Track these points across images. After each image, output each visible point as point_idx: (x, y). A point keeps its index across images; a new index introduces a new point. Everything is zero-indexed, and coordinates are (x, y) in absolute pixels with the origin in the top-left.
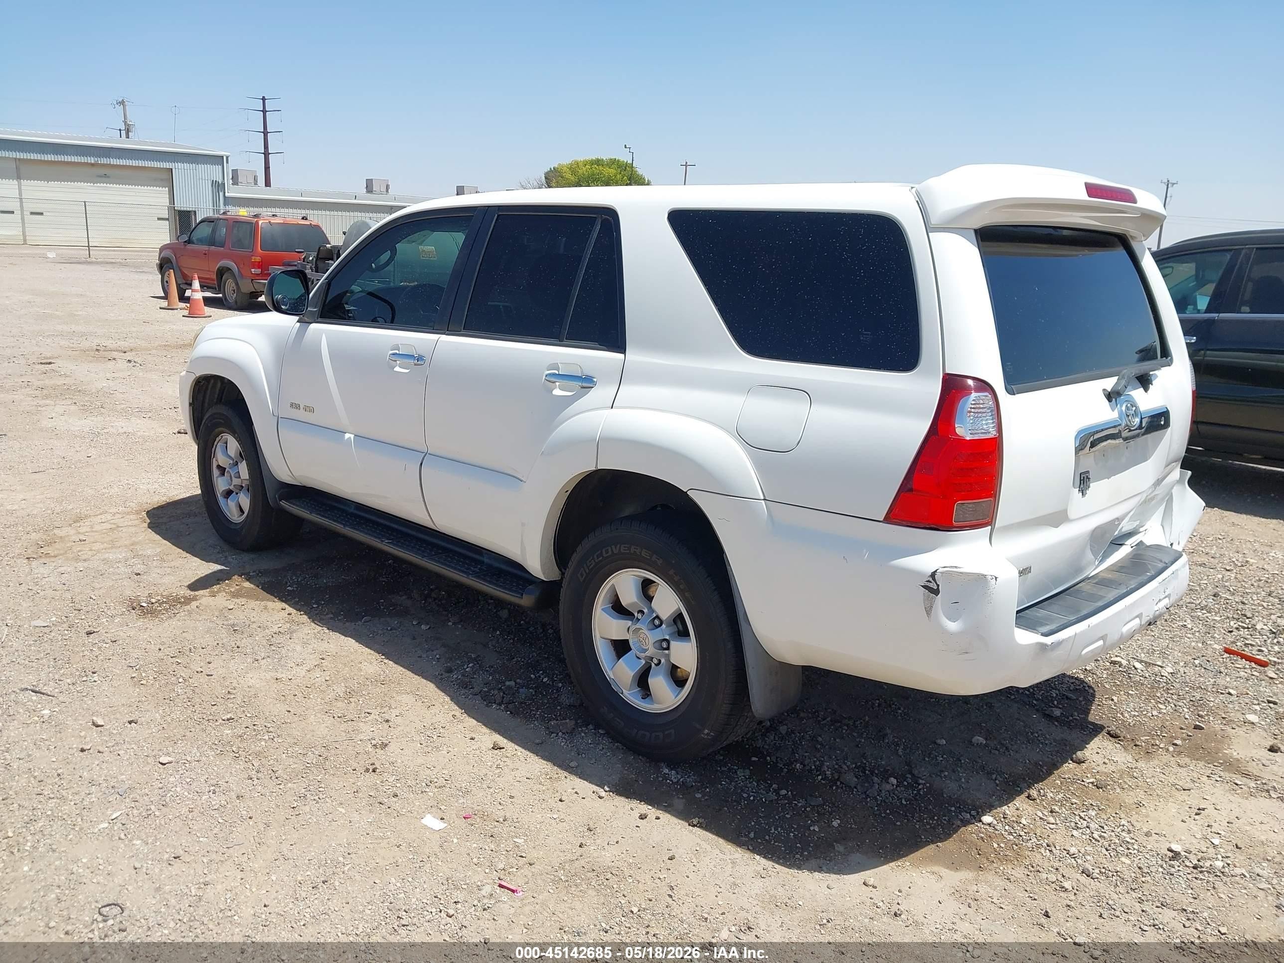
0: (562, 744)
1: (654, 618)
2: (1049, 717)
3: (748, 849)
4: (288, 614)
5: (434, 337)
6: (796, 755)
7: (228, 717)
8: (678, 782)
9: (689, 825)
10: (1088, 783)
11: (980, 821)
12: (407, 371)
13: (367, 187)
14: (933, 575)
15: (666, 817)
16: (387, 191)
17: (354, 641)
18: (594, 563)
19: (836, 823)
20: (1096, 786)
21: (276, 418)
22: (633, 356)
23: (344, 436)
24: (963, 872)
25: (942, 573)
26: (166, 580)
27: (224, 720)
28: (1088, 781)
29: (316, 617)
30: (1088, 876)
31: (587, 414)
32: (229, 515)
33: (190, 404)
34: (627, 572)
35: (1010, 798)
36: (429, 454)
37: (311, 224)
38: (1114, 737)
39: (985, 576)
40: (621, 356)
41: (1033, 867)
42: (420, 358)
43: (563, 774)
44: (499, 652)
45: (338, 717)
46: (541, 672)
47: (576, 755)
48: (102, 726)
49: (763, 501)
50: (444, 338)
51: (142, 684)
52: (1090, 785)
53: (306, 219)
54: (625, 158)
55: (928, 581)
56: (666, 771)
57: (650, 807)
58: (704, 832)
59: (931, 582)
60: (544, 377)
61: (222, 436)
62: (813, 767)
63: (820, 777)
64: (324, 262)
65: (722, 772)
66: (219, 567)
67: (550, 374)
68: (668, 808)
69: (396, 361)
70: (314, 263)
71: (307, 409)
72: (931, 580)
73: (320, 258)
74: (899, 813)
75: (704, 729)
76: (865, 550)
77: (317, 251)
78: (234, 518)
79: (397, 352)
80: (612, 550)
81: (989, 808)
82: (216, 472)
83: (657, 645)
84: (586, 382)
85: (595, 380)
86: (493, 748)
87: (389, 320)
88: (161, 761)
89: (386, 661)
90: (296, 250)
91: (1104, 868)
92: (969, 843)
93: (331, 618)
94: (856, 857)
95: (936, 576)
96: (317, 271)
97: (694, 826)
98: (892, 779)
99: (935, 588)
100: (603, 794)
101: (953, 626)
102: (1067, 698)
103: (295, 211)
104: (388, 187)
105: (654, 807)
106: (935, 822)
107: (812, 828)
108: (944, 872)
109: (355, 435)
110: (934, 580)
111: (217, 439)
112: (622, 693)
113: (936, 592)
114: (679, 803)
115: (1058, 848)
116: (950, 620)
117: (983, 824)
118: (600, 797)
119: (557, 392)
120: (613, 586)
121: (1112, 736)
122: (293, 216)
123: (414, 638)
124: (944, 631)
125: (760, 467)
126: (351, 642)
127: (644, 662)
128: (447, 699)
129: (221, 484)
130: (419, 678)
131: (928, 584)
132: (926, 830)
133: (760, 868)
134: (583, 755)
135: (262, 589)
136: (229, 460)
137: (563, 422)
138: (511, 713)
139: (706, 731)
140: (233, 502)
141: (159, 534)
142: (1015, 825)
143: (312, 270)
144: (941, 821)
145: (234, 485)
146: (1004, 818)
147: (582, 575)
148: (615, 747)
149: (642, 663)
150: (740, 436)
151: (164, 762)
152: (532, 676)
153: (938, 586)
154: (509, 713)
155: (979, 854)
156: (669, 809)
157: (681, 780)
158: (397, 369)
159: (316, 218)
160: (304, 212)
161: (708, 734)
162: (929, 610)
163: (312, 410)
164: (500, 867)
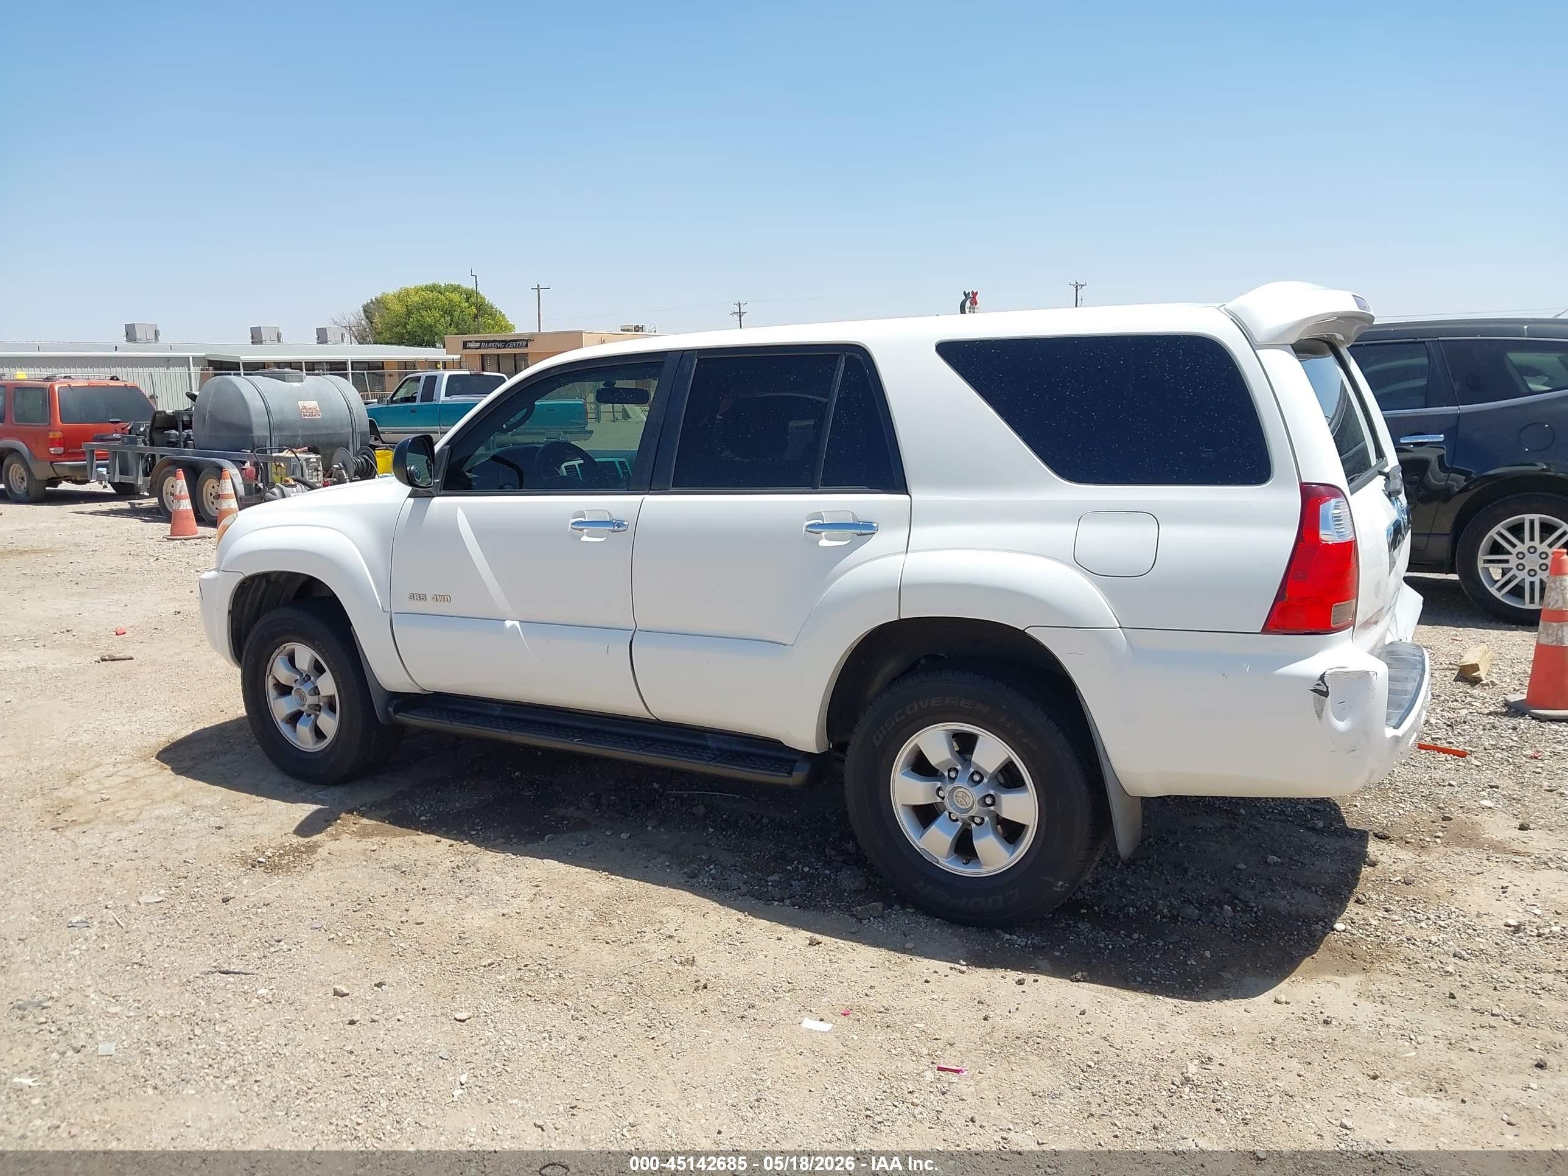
0: (881, 929)
1: (973, 774)
2: (1313, 829)
3: (1145, 992)
4: (450, 846)
5: (638, 498)
6: (1123, 900)
7: (490, 962)
8: (1026, 945)
9: (1072, 981)
10: (1396, 882)
11: (1333, 929)
12: (603, 539)
13: (127, 334)
14: (1322, 678)
15: (1042, 978)
16: (156, 338)
17: (556, 862)
18: (894, 724)
19: (1208, 954)
20: (1405, 882)
21: (389, 614)
22: (920, 496)
23: (504, 626)
24: (1353, 977)
25: (1330, 675)
26: (261, 829)
27: (485, 966)
28: (1395, 880)
29: (486, 842)
30: (1460, 958)
31: (876, 562)
32: (301, 745)
33: (230, 612)
34: (935, 728)
35: (1343, 907)
36: (639, 630)
37: (126, 386)
38: (1384, 839)
39: (1368, 673)
40: (904, 498)
41: (1409, 960)
42: (620, 524)
43: (906, 958)
44: (728, 849)
45: (613, 942)
46: (796, 862)
47: (903, 937)
48: (348, 994)
49: (1120, 629)
50: (649, 499)
51: (348, 945)
52: (1400, 883)
53: (117, 379)
54: (468, 285)
55: (1318, 685)
56: (1007, 936)
57: (1019, 973)
58: (1091, 985)
59: (1320, 685)
60: (804, 529)
61: (285, 647)
62: (1147, 908)
63: (1159, 916)
64: (163, 432)
65: (1062, 928)
66: (315, 807)
67: (808, 526)
68: (1037, 970)
69: (582, 530)
70: (148, 435)
71: (436, 598)
72: (1320, 682)
73: (156, 428)
74: (1255, 935)
75: (1058, 882)
76: (1245, 665)
77: (151, 418)
78: (307, 747)
79: (583, 520)
80: (919, 705)
81: (1334, 916)
82: (271, 692)
83: (981, 801)
84: (864, 529)
85: (875, 525)
86: (810, 944)
87: (517, 484)
88: (458, 1018)
89: (613, 877)
90: (110, 420)
91: (1468, 949)
92: (1339, 950)
93: (505, 843)
94: (1249, 981)
95: (1325, 679)
96: (152, 444)
97: (1078, 981)
98: (1226, 906)
99: (1325, 690)
100: (964, 968)
101: (1342, 725)
102: (1316, 810)
103: (102, 370)
104: (157, 333)
105: (1022, 972)
106: (1296, 937)
107: (1189, 963)
108: (1337, 979)
109: (520, 622)
110: (1323, 682)
111: (277, 651)
112: (938, 862)
113: (1326, 694)
114: (1044, 963)
115: (1418, 940)
116: (1339, 720)
117: (1337, 931)
118: (963, 972)
119: (824, 543)
120: (917, 746)
121: (1381, 838)
122: (100, 377)
123: (623, 850)
124: (1334, 730)
125: (1111, 594)
126: (553, 864)
127: (961, 824)
128: (716, 905)
129: (281, 708)
130: (665, 888)
131: (1318, 688)
132: (1291, 946)
133: (1171, 1007)
134: (912, 936)
135: (389, 823)
136: (294, 675)
137: (839, 577)
138: (800, 907)
139: (1060, 883)
140: (306, 726)
141: (200, 780)
142: (1367, 927)
143: (145, 444)
144: (1302, 935)
145: (309, 706)
146: (1352, 923)
147: (878, 739)
148: (936, 923)
149: (958, 825)
150: (1079, 564)
151: (463, 1018)
152: (788, 867)
153: (1327, 687)
154: (797, 907)
155: (1355, 959)
156: (1039, 971)
157: (1029, 942)
158: (585, 538)
159: (129, 377)
160: (113, 371)
161: (1062, 886)
162: (1319, 714)
163: (446, 599)
164: (925, 1053)
